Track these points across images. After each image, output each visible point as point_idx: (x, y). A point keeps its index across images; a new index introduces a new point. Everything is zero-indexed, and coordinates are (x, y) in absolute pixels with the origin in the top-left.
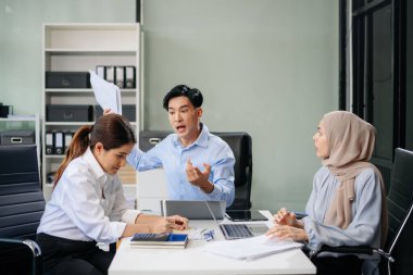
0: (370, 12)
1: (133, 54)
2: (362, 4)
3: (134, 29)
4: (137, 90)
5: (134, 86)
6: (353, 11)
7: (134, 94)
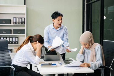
0: (91, 3)
1: (25, 14)
2: (89, 1)
3: (25, 7)
4: (26, 25)
5: (25, 24)
6: (87, 3)
7: (25, 26)
